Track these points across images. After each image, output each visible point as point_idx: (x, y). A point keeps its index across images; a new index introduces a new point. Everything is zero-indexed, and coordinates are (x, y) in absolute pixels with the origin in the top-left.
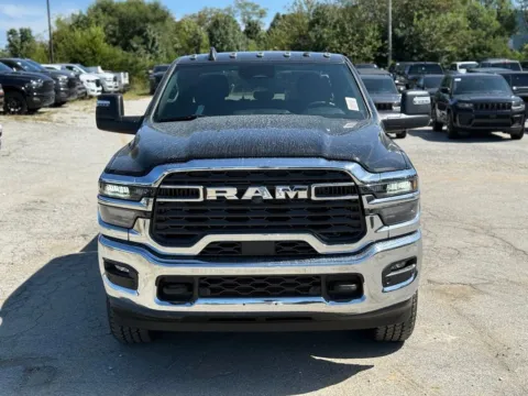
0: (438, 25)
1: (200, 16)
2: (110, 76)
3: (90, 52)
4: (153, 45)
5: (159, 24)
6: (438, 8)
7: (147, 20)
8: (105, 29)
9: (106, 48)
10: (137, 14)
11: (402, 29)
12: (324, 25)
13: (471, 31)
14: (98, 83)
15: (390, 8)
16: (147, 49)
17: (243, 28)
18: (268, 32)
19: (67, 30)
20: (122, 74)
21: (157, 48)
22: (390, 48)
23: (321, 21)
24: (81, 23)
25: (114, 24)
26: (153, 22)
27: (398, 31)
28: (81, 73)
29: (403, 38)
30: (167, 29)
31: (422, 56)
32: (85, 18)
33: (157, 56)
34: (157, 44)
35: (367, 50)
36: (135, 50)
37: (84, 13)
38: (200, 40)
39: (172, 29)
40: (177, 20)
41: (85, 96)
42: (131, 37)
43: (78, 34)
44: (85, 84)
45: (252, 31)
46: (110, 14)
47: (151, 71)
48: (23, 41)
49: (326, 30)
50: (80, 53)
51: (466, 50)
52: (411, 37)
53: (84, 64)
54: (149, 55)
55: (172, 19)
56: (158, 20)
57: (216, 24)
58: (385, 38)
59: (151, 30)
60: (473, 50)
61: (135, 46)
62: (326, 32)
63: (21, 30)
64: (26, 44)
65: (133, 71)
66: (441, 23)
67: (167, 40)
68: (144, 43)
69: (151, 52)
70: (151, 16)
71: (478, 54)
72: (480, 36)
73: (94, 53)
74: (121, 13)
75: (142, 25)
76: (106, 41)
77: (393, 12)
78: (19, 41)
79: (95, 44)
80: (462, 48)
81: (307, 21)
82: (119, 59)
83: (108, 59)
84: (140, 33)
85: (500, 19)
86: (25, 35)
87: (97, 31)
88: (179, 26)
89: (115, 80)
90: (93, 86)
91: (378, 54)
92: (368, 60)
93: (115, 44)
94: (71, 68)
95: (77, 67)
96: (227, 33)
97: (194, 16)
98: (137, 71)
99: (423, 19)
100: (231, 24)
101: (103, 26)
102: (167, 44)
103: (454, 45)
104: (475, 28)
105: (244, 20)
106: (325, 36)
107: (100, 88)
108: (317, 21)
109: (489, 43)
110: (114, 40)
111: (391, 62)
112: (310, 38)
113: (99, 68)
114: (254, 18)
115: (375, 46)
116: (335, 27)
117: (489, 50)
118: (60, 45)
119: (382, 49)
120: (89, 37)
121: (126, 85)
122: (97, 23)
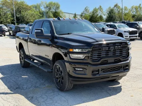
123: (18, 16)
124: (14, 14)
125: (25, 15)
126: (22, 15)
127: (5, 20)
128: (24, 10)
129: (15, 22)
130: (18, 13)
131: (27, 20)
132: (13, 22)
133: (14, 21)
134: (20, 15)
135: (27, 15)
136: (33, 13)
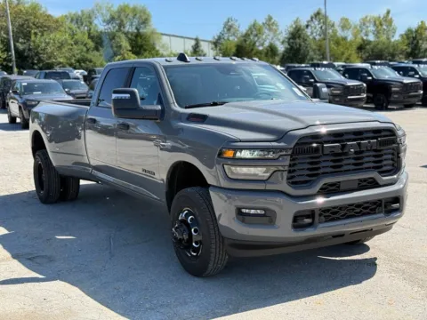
123: (21, 47)
124: (9, 41)
126: (32, 44)
128: (40, 31)
129: (13, 64)
132: (7, 65)
133: (10, 61)
136: (66, 40)
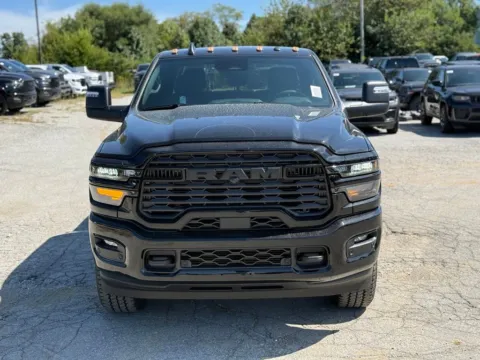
0: (409, 21)
1: (181, 20)
2: (95, 75)
3: (77, 53)
4: (137, 46)
5: (143, 26)
6: (407, 5)
7: (131, 23)
8: (92, 31)
9: (93, 50)
10: (122, 18)
11: (374, 26)
12: (300, 24)
13: (438, 27)
14: (83, 82)
15: (362, 7)
16: (132, 50)
17: (221, 30)
18: (245, 33)
19: (56, 33)
20: (107, 73)
21: (141, 49)
22: (363, 44)
23: (296, 20)
24: (69, 26)
25: (101, 27)
26: (138, 25)
27: (369, 28)
28: (66, 72)
29: (374, 35)
30: (150, 31)
31: (393, 51)
32: (73, 22)
33: (141, 56)
34: (141, 45)
35: (341, 47)
36: (120, 51)
37: (73, 17)
38: (181, 41)
39: (156, 30)
40: (160, 22)
41: (70, 95)
42: (117, 39)
43: (67, 36)
44: (70, 84)
45: (229, 32)
46: (97, 18)
47: (134, 71)
48: (15, 44)
49: (301, 28)
50: (69, 54)
51: (434, 45)
52: (382, 33)
53: (71, 65)
54: (134, 55)
55: (156, 21)
56: (142, 23)
57: (196, 25)
58: (357, 35)
59: (135, 33)
60: (441, 45)
61: (121, 47)
62: (301, 31)
63: (14, 34)
64: (19, 47)
65: (118, 70)
66: (412, 19)
67: (151, 41)
68: (129, 45)
69: (136, 52)
70: (134, 18)
71: (445, 48)
72: (447, 32)
73: (81, 54)
74: (108, 17)
75: (127, 27)
76: (93, 43)
77: (365, 10)
78: (12, 44)
79: (82, 46)
80: (430, 43)
81: (282, 20)
82: (105, 60)
83: (94, 60)
84: (125, 35)
85: (463, 15)
86: (18, 39)
87: (85, 34)
88: (161, 28)
89: (100, 79)
90: (78, 85)
91: (351, 50)
92: (341, 56)
93: (101, 46)
94: (57, 68)
95: (63, 67)
96: (206, 34)
97: (175, 20)
98: (122, 70)
99: (393, 16)
100: (210, 25)
101: (90, 29)
102: (151, 45)
103: (424, 40)
104: (441, 24)
105: (221, 23)
106: (300, 34)
107: (86, 87)
108: (293, 20)
109: (456, 38)
110: (101, 42)
111: (363, 58)
112: (286, 36)
113: (85, 68)
114: (231, 21)
115: (347, 43)
116: (310, 25)
117: (456, 44)
118: (49, 47)
119: (355, 46)
120: (77, 39)
121: (111, 84)
122: (85, 26)
125: (397, 26)
127: (329, 45)
130: (373, 22)
131: (403, 42)
134: (377, 29)
135: (405, 24)
